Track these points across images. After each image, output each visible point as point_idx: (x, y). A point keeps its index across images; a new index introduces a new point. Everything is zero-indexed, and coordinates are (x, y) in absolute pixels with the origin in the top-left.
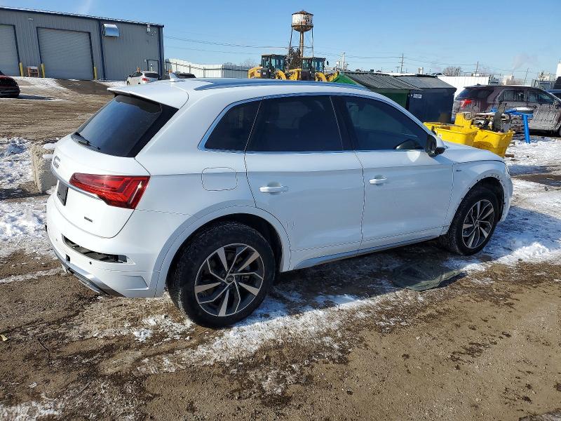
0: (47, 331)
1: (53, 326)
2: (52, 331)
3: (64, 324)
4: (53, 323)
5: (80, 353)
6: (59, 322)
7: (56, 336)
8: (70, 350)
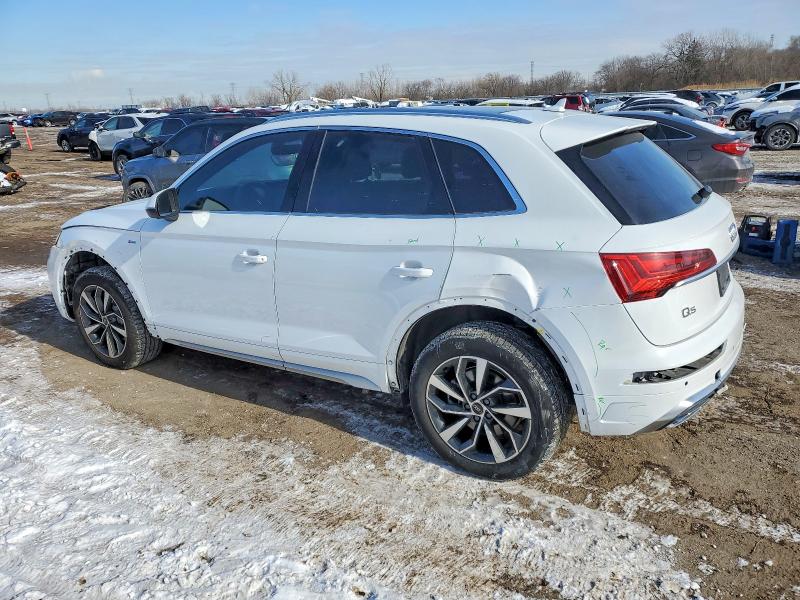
0: (759, 418)
1: (749, 420)
2: (752, 416)
3: (734, 417)
4: (746, 423)
5: (737, 384)
6: (739, 421)
7: (751, 408)
8: (745, 392)
